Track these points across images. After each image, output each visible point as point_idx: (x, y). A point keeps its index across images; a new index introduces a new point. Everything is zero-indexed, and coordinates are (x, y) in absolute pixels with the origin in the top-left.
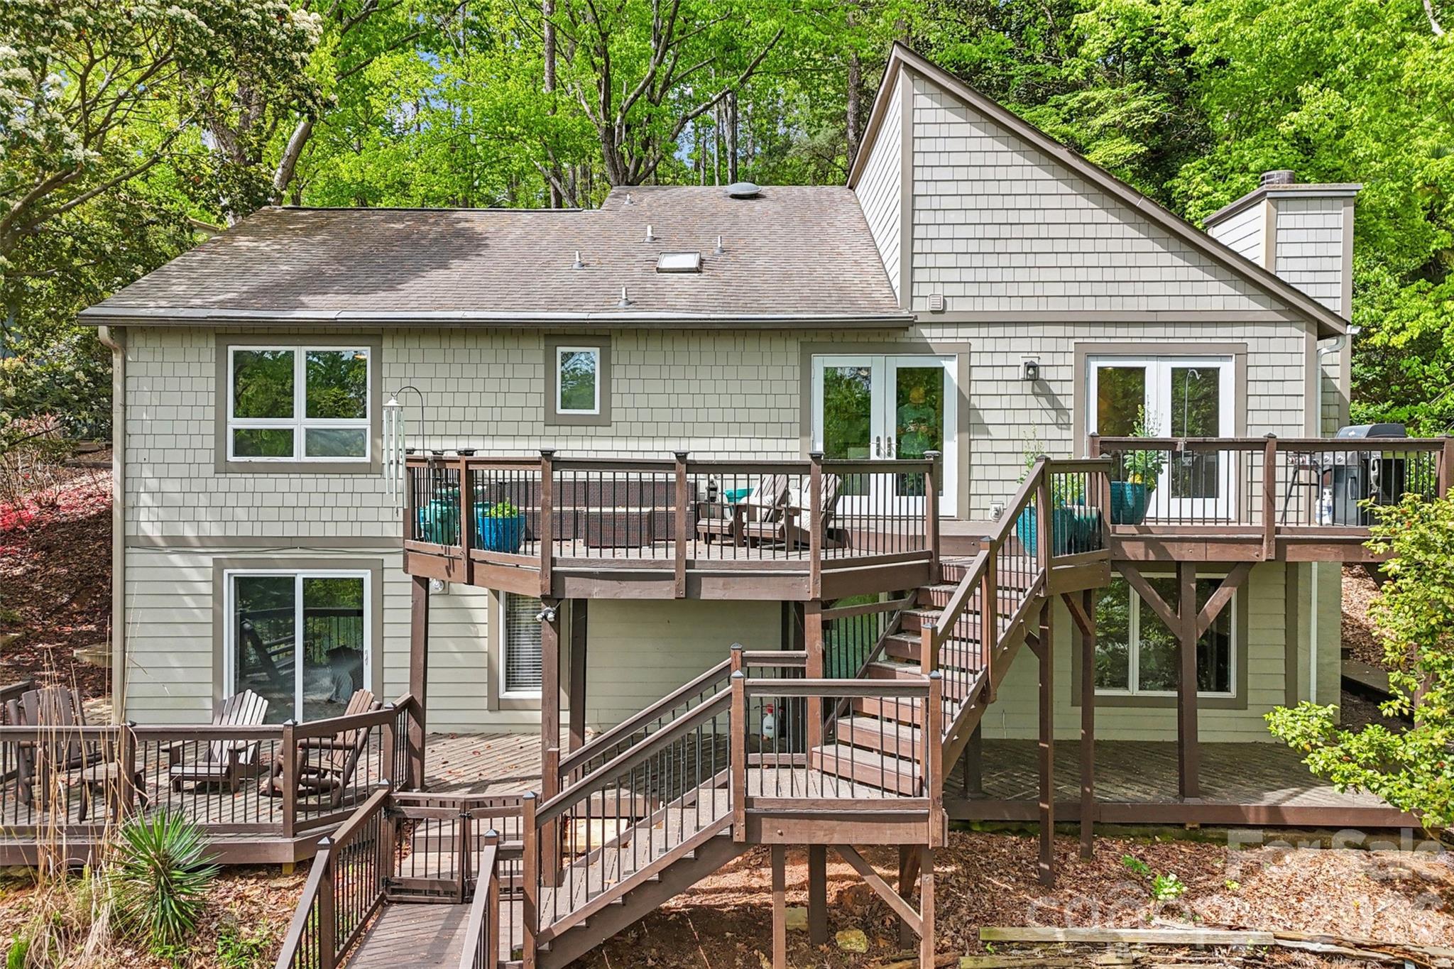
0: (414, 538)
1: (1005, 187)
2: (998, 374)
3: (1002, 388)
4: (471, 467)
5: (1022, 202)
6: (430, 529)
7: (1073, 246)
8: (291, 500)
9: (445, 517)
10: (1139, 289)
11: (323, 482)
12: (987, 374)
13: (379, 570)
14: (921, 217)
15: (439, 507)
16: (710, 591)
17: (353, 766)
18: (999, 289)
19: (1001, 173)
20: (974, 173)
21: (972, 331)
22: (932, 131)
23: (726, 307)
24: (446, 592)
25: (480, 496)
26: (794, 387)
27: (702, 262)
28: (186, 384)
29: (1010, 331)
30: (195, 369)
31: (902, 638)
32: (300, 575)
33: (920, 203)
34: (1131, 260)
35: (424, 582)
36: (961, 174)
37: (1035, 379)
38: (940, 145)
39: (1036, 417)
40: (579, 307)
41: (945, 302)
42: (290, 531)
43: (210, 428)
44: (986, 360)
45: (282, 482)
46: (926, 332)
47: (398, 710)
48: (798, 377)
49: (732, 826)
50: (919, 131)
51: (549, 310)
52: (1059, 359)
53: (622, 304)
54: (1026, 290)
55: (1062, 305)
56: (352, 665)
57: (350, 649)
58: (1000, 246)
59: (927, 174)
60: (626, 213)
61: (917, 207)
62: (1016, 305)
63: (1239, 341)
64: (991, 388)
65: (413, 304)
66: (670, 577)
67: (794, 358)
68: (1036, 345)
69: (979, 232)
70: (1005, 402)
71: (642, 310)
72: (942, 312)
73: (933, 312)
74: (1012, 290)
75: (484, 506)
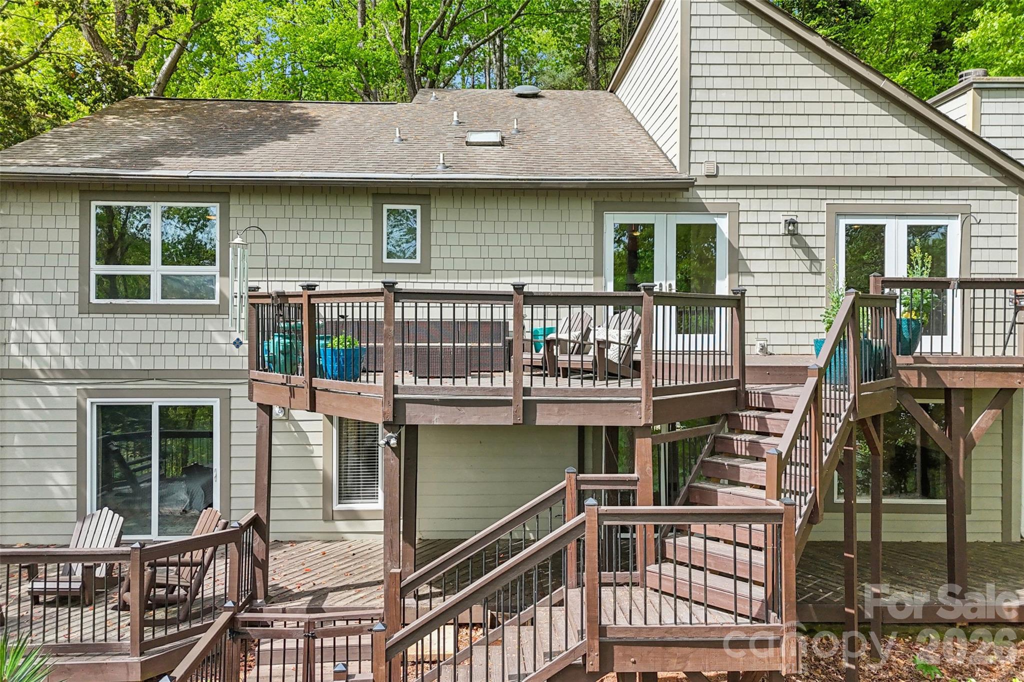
0: (258, 369)
1: (768, 71)
2: (762, 229)
3: (765, 242)
4: (313, 301)
5: (783, 83)
6: (273, 360)
7: (825, 121)
8: (147, 337)
9: (288, 349)
10: (881, 158)
11: (177, 322)
12: (753, 229)
13: (227, 398)
14: (697, 95)
15: (282, 341)
16: (544, 418)
17: (200, 583)
18: (763, 158)
19: (765, 59)
20: (742, 58)
21: (741, 193)
22: (706, 21)
23: (530, 170)
24: (288, 418)
25: (322, 330)
26: (589, 240)
27: (503, 138)
28: (53, 235)
29: (772, 193)
30: (61, 223)
31: (719, 460)
32: (156, 403)
33: (696, 83)
34: (875, 133)
35: (268, 409)
36: (731, 58)
37: (793, 234)
38: (713, 33)
39: (795, 266)
40: (402, 169)
41: (717, 167)
42: (148, 364)
43: (74, 273)
44: (752, 217)
45: (140, 321)
46: (701, 193)
47: (243, 528)
48: (592, 231)
49: (584, 656)
50: (695, 22)
51: (376, 172)
52: (813, 217)
53: (440, 167)
54: (786, 158)
55: (816, 171)
56: (204, 480)
57: (202, 466)
58: (764, 121)
59: (702, 58)
60: (433, 106)
61: (694, 86)
62: (778, 171)
63: (964, 202)
64: (757, 241)
65: (258, 166)
66: (508, 403)
67: (589, 216)
68: (794, 205)
69: (747, 108)
70: (768, 254)
71: (458, 172)
72: (715, 176)
73: (707, 176)
74: (774, 158)
75: (326, 338)
